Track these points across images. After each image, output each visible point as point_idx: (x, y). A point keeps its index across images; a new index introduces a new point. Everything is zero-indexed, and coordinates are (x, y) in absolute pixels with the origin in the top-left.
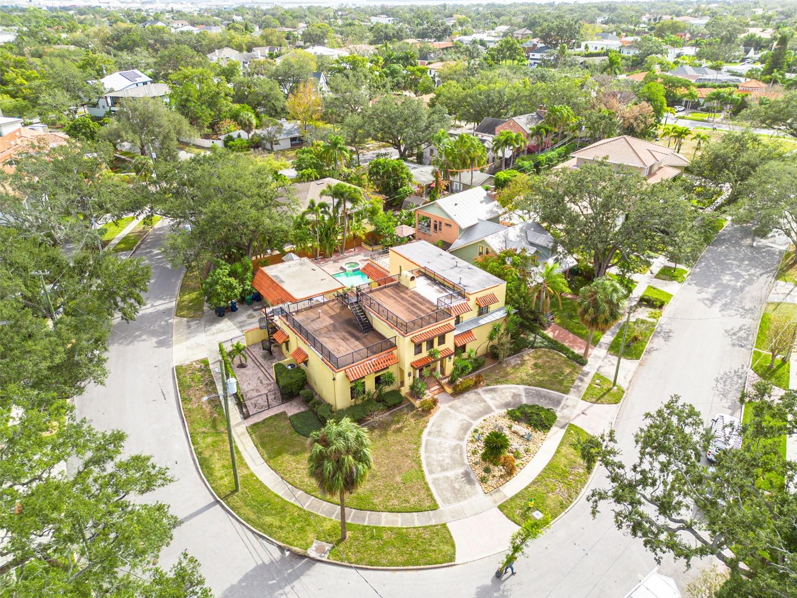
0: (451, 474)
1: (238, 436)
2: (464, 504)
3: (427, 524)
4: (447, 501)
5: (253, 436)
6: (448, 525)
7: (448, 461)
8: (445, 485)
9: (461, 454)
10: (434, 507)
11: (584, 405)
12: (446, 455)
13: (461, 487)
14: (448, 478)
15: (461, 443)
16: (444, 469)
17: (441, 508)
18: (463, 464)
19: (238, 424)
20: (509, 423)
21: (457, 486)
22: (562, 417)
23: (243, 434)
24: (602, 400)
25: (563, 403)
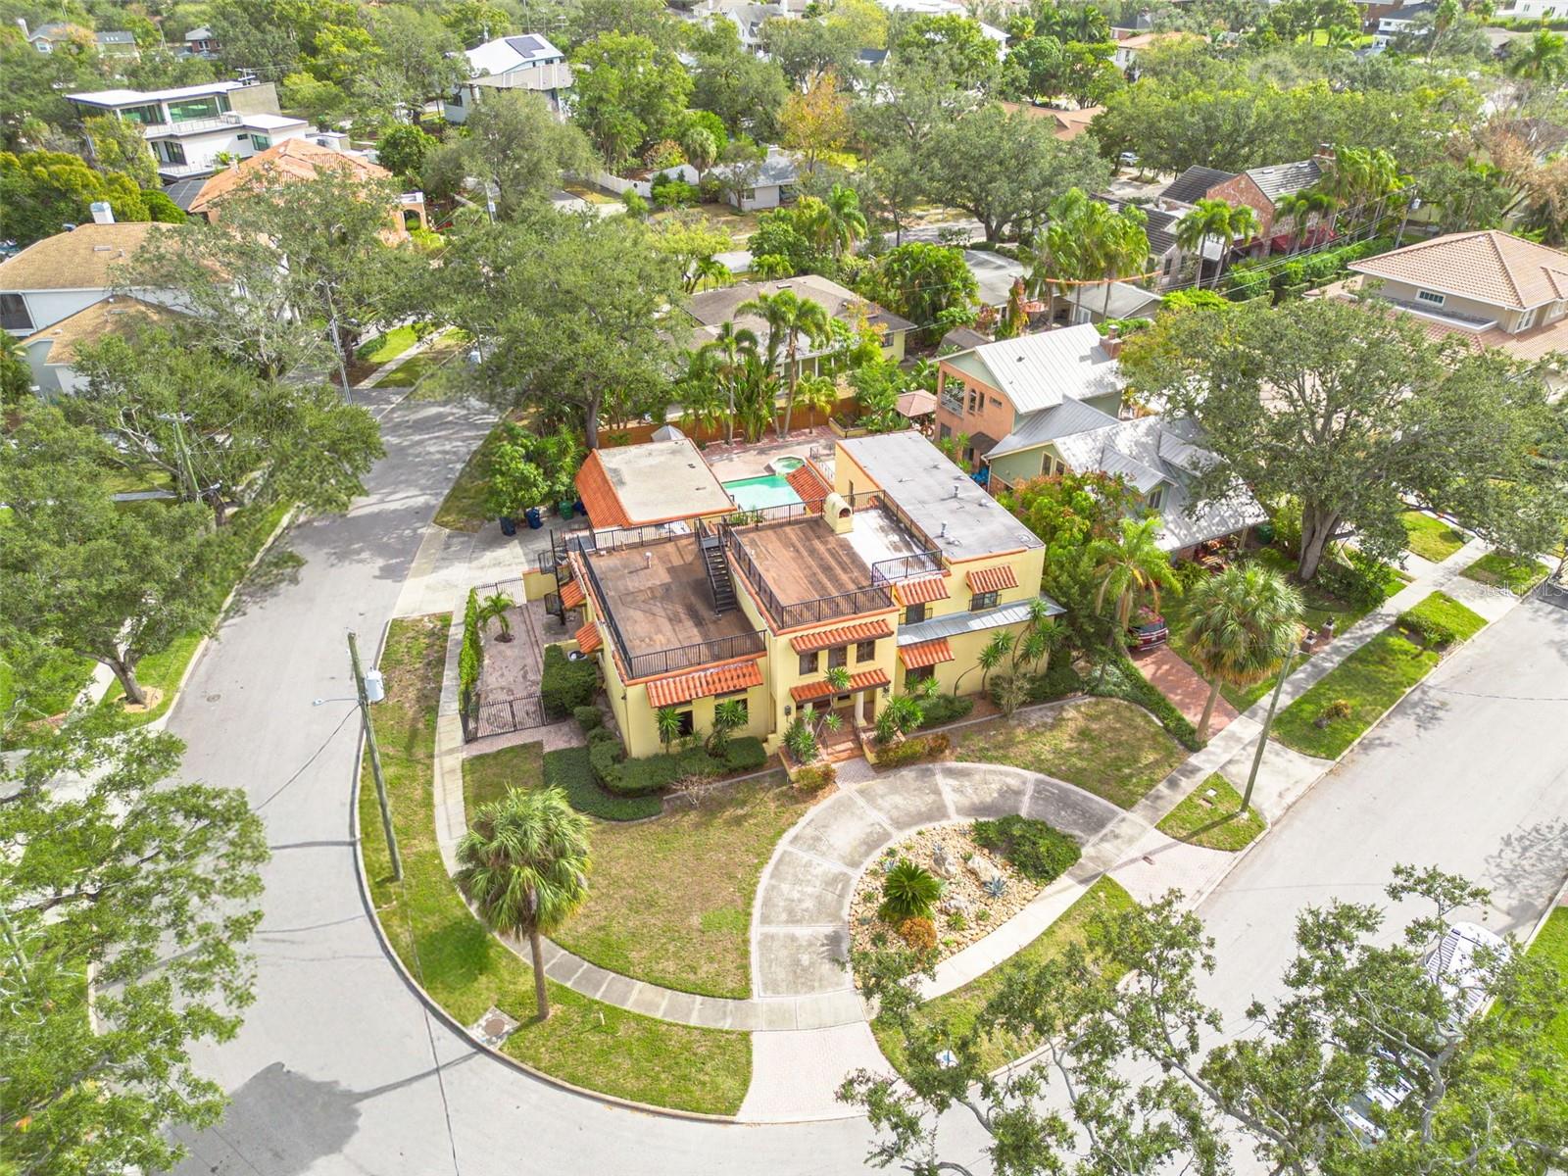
0: (803, 932)
1: (443, 775)
2: (802, 1000)
3: (712, 1026)
4: (771, 986)
5: (468, 778)
6: (754, 1038)
7: (809, 904)
8: (783, 953)
9: (841, 896)
10: (742, 994)
11: (1155, 839)
12: (809, 890)
13: (812, 964)
14: (793, 939)
15: (849, 871)
16: (793, 919)
17: (755, 999)
18: (835, 917)
19: (451, 751)
20: (969, 849)
21: (805, 959)
22: (1091, 859)
23: (453, 771)
24: (1203, 837)
25: (1109, 827)
